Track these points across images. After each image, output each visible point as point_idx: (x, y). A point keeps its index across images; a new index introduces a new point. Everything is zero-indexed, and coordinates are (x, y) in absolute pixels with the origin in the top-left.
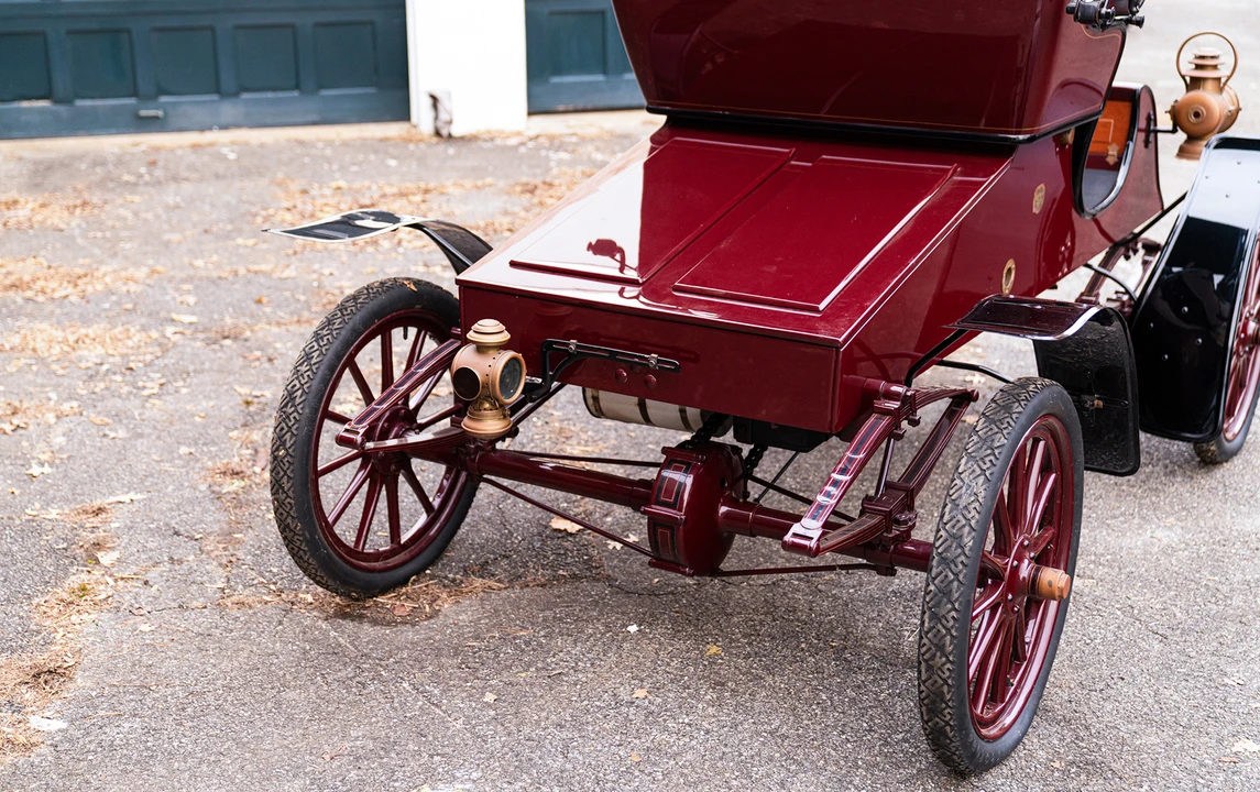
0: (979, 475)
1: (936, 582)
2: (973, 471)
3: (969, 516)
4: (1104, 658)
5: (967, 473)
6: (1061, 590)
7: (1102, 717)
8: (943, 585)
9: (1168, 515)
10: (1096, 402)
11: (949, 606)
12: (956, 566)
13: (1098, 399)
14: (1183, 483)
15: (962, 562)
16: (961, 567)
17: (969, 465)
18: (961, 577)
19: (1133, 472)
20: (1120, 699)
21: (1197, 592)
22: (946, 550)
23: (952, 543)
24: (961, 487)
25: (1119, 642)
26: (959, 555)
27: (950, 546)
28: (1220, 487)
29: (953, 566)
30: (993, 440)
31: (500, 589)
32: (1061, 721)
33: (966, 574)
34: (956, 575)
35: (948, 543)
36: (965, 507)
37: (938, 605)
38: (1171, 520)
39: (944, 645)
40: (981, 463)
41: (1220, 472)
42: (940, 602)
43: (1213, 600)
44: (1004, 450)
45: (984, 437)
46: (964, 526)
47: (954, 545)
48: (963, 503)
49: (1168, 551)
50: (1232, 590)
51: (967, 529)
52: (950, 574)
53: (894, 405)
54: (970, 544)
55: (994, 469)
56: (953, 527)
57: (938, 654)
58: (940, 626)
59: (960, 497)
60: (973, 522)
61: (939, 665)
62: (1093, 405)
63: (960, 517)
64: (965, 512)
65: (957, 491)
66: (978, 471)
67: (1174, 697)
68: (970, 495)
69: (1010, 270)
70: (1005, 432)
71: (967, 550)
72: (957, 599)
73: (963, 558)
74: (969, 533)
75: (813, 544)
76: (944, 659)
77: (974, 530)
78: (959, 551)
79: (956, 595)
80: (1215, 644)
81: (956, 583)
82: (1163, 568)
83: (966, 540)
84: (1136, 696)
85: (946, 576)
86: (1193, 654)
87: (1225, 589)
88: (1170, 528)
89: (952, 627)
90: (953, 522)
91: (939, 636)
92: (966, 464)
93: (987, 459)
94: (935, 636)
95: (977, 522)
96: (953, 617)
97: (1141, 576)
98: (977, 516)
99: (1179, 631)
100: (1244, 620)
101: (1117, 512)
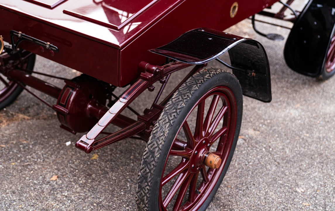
0: (167, 123)
1: (141, 171)
2: (165, 120)
3: (159, 143)
4: (250, 173)
5: (162, 121)
6: (215, 165)
7: (239, 205)
8: (144, 174)
9: (298, 102)
10: (253, 74)
11: (146, 184)
12: (150, 166)
13: (254, 72)
14: (307, 89)
15: (153, 165)
16: (152, 167)
17: (164, 117)
18: (152, 172)
19: (269, 101)
20: (250, 196)
21: (298, 141)
22: (147, 158)
23: (150, 155)
24: (158, 128)
25: (259, 165)
26: (152, 161)
27: (149, 156)
28: (322, 91)
29: (149, 166)
30: (178, 105)
31: (28, 119)
32: (221, 206)
33: (155, 170)
34: (150, 170)
35: (148, 154)
36: (158, 138)
37: (141, 182)
38: (298, 105)
39: (144, 200)
40: (169, 116)
41: (323, 85)
42: (143, 181)
43: (304, 146)
44: (183, 110)
45: (174, 102)
46: (156, 147)
47: (151, 156)
48: (158, 135)
49: (293, 120)
50: (313, 141)
51: (157, 149)
52: (147, 169)
53: (150, 76)
54: (158, 156)
55: (176, 120)
56: (151, 147)
57: (142, 203)
58: (142, 192)
59: (157, 132)
60: (160, 146)
61: (142, 207)
62: (251, 75)
63: (155, 142)
64: (158, 141)
65: (156, 129)
66: (167, 121)
67: (273, 197)
68: (161, 133)
69: (235, 7)
70: (185, 101)
71: (156, 159)
72: (150, 181)
73: (154, 163)
74: (158, 151)
75: (88, 147)
76: (144, 205)
77: (161, 150)
78: (152, 159)
79: (149, 179)
80: (298, 169)
81: (149, 174)
82: (288, 128)
83: (156, 154)
84: (257, 194)
85: (146, 170)
86: (287, 174)
87: (310, 140)
88: (296, 109)
89: (147, 193)
90: (151, 145)
91: (142, 196)
92: (163, 115)
93: (173, 114)
94: (140, 195)
95: (163, 145)
96: (148, 189)
97: (278, 131)
98: (163, 143)
99: (285, 161)
100: (313, 157)
101: (278, 100)
